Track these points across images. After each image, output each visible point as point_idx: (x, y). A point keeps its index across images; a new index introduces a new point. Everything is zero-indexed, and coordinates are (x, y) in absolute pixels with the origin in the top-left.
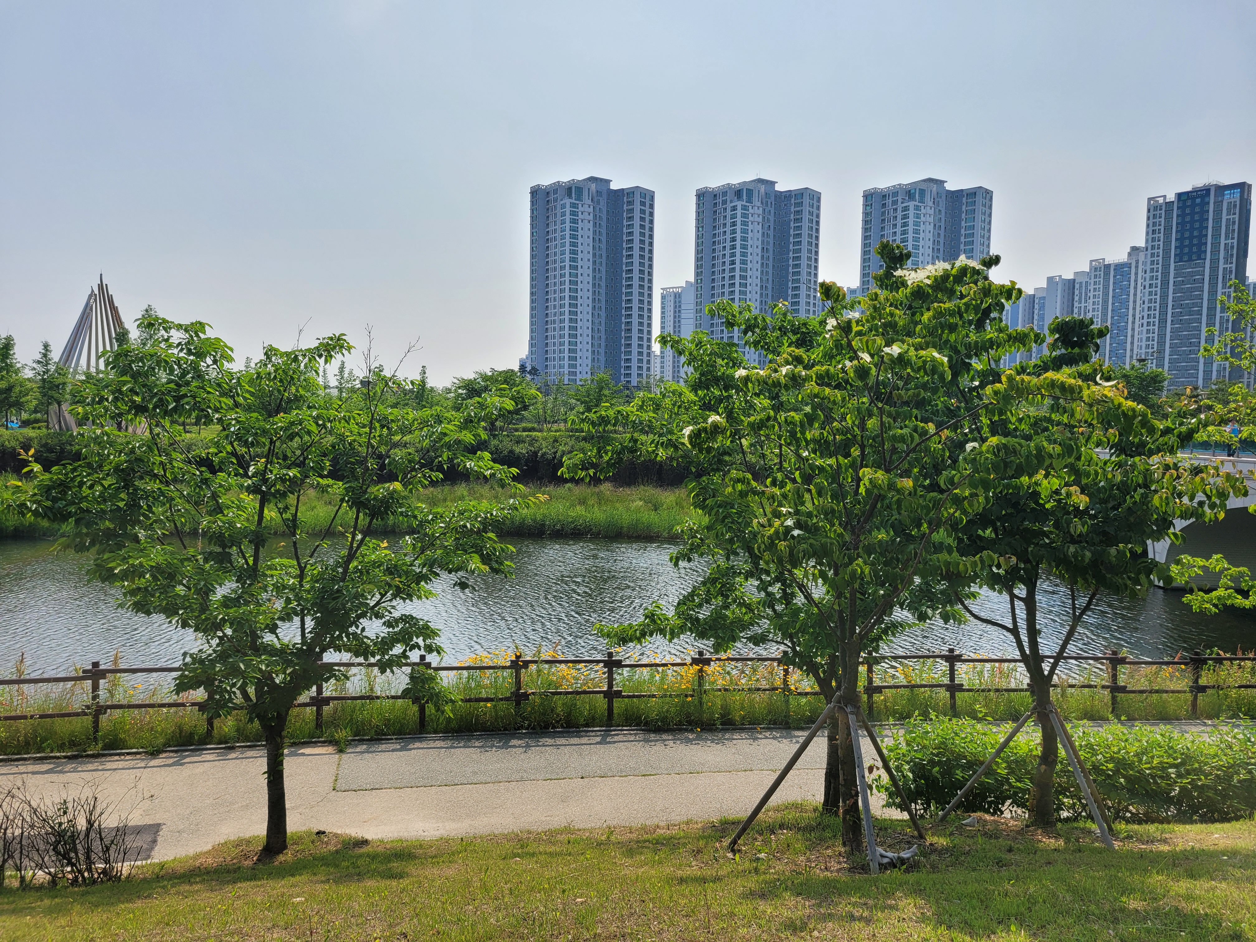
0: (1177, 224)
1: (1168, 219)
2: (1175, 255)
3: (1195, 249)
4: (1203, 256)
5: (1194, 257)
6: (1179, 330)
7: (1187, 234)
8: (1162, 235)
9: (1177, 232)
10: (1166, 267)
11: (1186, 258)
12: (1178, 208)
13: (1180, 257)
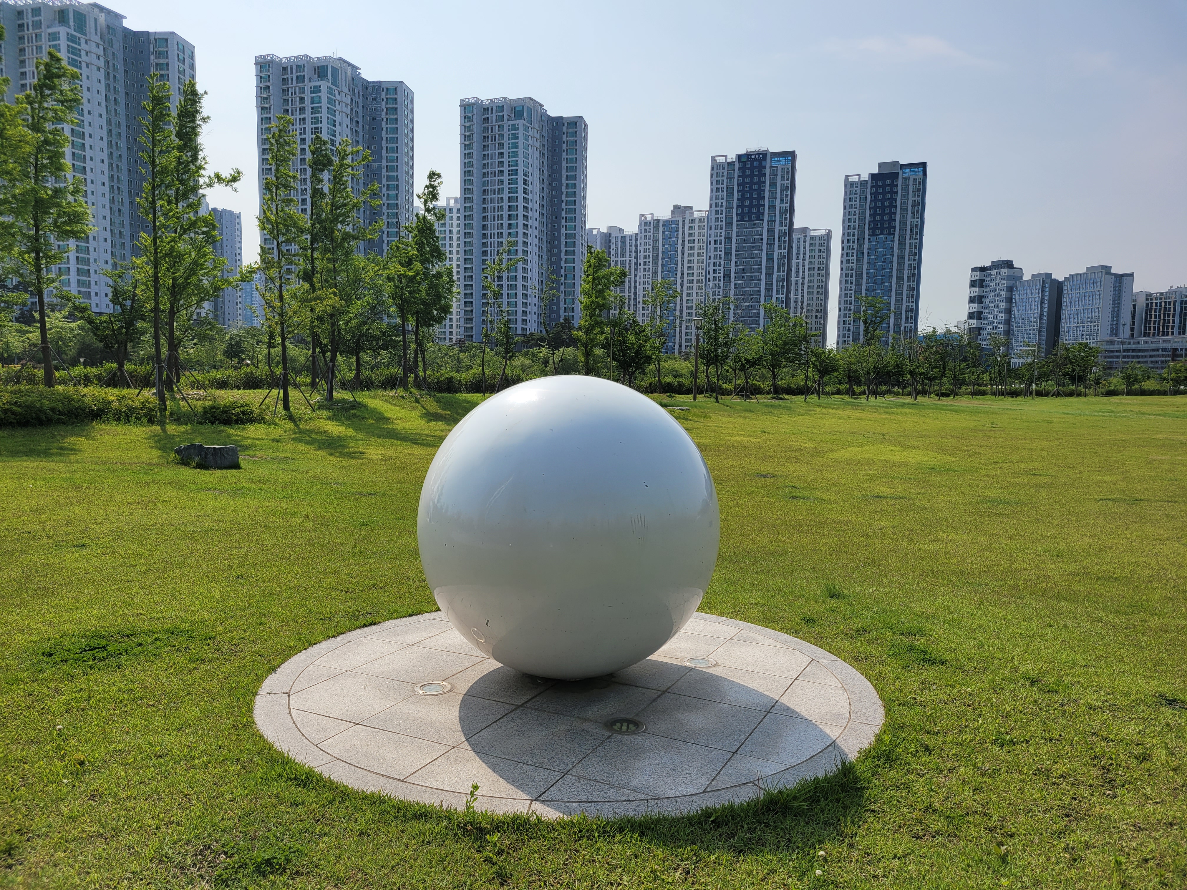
0: (738, 184)
1: (730, 179)
2: (737, 214)
3: (754, 210)
4: (761, 217)
5: (754, 217)
6: (742, 286)
7: (747, 195)
8: (725, 193)
9: (738, 192)
10: (729, 224)
11: (746, 218)
12: (739, 169)
13: (741, 216)
